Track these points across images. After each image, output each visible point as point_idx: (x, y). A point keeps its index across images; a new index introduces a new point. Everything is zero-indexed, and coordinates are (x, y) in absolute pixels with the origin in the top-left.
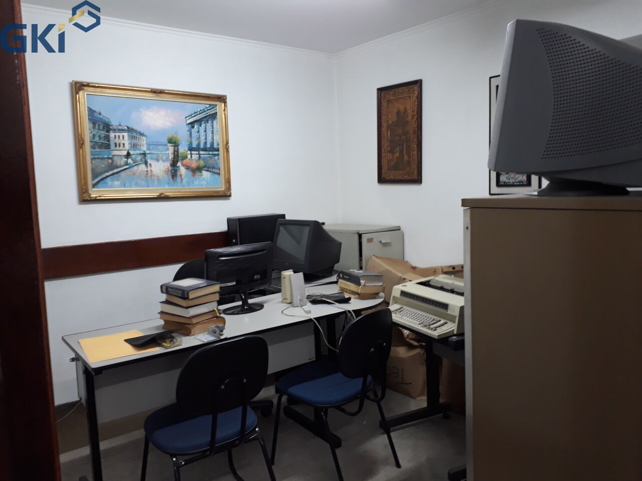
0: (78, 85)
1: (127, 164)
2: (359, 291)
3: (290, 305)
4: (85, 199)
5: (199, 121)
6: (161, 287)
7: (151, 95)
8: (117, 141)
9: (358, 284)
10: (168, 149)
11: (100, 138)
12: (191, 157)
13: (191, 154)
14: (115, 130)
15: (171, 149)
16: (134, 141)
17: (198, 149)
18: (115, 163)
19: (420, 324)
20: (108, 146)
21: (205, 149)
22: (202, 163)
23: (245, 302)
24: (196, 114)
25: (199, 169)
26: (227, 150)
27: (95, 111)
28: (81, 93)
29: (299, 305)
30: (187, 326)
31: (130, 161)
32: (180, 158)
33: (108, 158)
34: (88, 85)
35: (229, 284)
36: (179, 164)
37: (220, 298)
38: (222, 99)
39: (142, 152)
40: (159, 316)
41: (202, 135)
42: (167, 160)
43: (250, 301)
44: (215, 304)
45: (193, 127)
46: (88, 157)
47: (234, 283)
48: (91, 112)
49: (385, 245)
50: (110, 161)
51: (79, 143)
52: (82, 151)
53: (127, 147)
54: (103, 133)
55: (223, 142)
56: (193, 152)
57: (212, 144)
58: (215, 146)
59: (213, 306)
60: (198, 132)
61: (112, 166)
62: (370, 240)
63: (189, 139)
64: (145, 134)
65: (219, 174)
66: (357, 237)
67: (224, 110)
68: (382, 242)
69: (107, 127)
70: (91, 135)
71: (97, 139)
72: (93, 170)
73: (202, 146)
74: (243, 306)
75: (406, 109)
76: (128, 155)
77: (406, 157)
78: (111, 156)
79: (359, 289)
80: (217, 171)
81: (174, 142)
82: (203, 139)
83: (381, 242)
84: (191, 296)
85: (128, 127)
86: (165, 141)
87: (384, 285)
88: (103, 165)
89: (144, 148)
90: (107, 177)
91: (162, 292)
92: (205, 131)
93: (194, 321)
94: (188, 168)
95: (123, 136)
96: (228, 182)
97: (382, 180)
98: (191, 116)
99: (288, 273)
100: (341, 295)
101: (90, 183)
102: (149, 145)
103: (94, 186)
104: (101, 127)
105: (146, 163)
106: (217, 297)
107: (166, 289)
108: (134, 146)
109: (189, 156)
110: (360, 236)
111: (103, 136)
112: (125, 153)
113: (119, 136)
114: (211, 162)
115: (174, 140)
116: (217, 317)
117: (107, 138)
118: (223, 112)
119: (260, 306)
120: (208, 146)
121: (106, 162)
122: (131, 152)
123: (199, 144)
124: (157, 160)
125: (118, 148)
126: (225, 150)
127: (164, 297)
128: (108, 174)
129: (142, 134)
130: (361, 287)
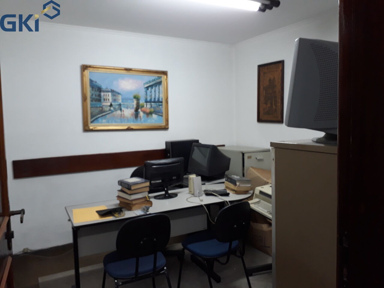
0: (85, 67)
1: (110, 110)
2: (236, 189)
3: (193, 195)
4: (86, 129)
5: (151, 86)
6: (119, 182)
7: (124, 72)
8: (105, 97)
9: (235, 184)
10: (133, 102)
11: (96, 96)
12: (147, 106)
13: (146, 105)
14: (104, 92)
15: (135, 102)
16: (115, 98)
17: (150, 102)
18: (103, 110)
19: (267, 212)
20: (100, 100)
21: (154, 102)
22: (152, 110)
23: (167, 192)
24: (150, 82)
25: (151, 113)
26: (167, 102)
27: (93, 81)
28: (86, 71)
29: (198, 196)
30: (129, 205)
31: (112, 108)
32: (140, 107)
33: (100, 107)
34: (90, 67)
35: (158, 181)
36: (139, 110)
37: (150, 190)
38: (165, 73)
39: (119, 103)
40: (116, 198)
41: (154, 94)
42: (133, 108)
43: (170, 192)
44: (147, 193)
45: (148, 89)
46: (89, 106)
47: (161, 181)
48: (91, 81)
49: (260, 160)
50: (101, 109)
51: (84, 99)
52: (86, 104)
53: (111, 100)
54: (97, 93)
55: (165, 97)
56: (148, 104)
57: (159, 99)
58: (160, 100)
59: (146, 194)
60: (151, 92)
61: (102, 111)
62: (249, 157)
63: (145, 96)
64: (121, 93)
65: (162, 116)
66: (241, 155)
67: (166, 80)
68: (258, 158)
69: (100, 90)
70: (91, 94)
71: (94, 96)
72: (91, 113)
73: (153, 100)
74: (165, 195)
75: (274, 78)
76: (111, 105)
77: (274, 107)
78: (101, 106)
79: (235, 188)
80: (161, 114)
81: (137, 98)
82: (153, 96)
83: (256, 158)
84: (133, 188)
85: (111, 90)
86: (132, 97)
87: (252, 186)
88: (97, 110)
89: (120, 101)
90: (99, 117)
91: (119, 184)
92: (155, 91)
93: (134, 202)
94: (144, 112)
95: (108, 95)
96: (167, 121)
97: (260, 120)
98: (147, 83)
99: (193, 177)
100: (225, 191)
101: (89, 120)
102: (123, 100)
103: (92, 122)
104: (97, 90)
105: (121, 110)
106: (148, 189)
107: (121, 183)
108: (115, 100)
109: (145, 106)
110: (243, 154)
111: (97, 94)
112: (109, 104)
113: (106, 95)
114: (157, 109)
115: (137, 97)
116: (147, 201)
117: (100, 96)
118: (165, 81)
119: (175, 195)
120: (156, 100)
121: (99, 109)
122: (113, 104)
123: (151, 99)
124: (127, 108)
125: (105, 101)
126: (166, 102)
127: (120, 188)
128: (99, 116)
129: (119, 94)
130: (236, 187)
